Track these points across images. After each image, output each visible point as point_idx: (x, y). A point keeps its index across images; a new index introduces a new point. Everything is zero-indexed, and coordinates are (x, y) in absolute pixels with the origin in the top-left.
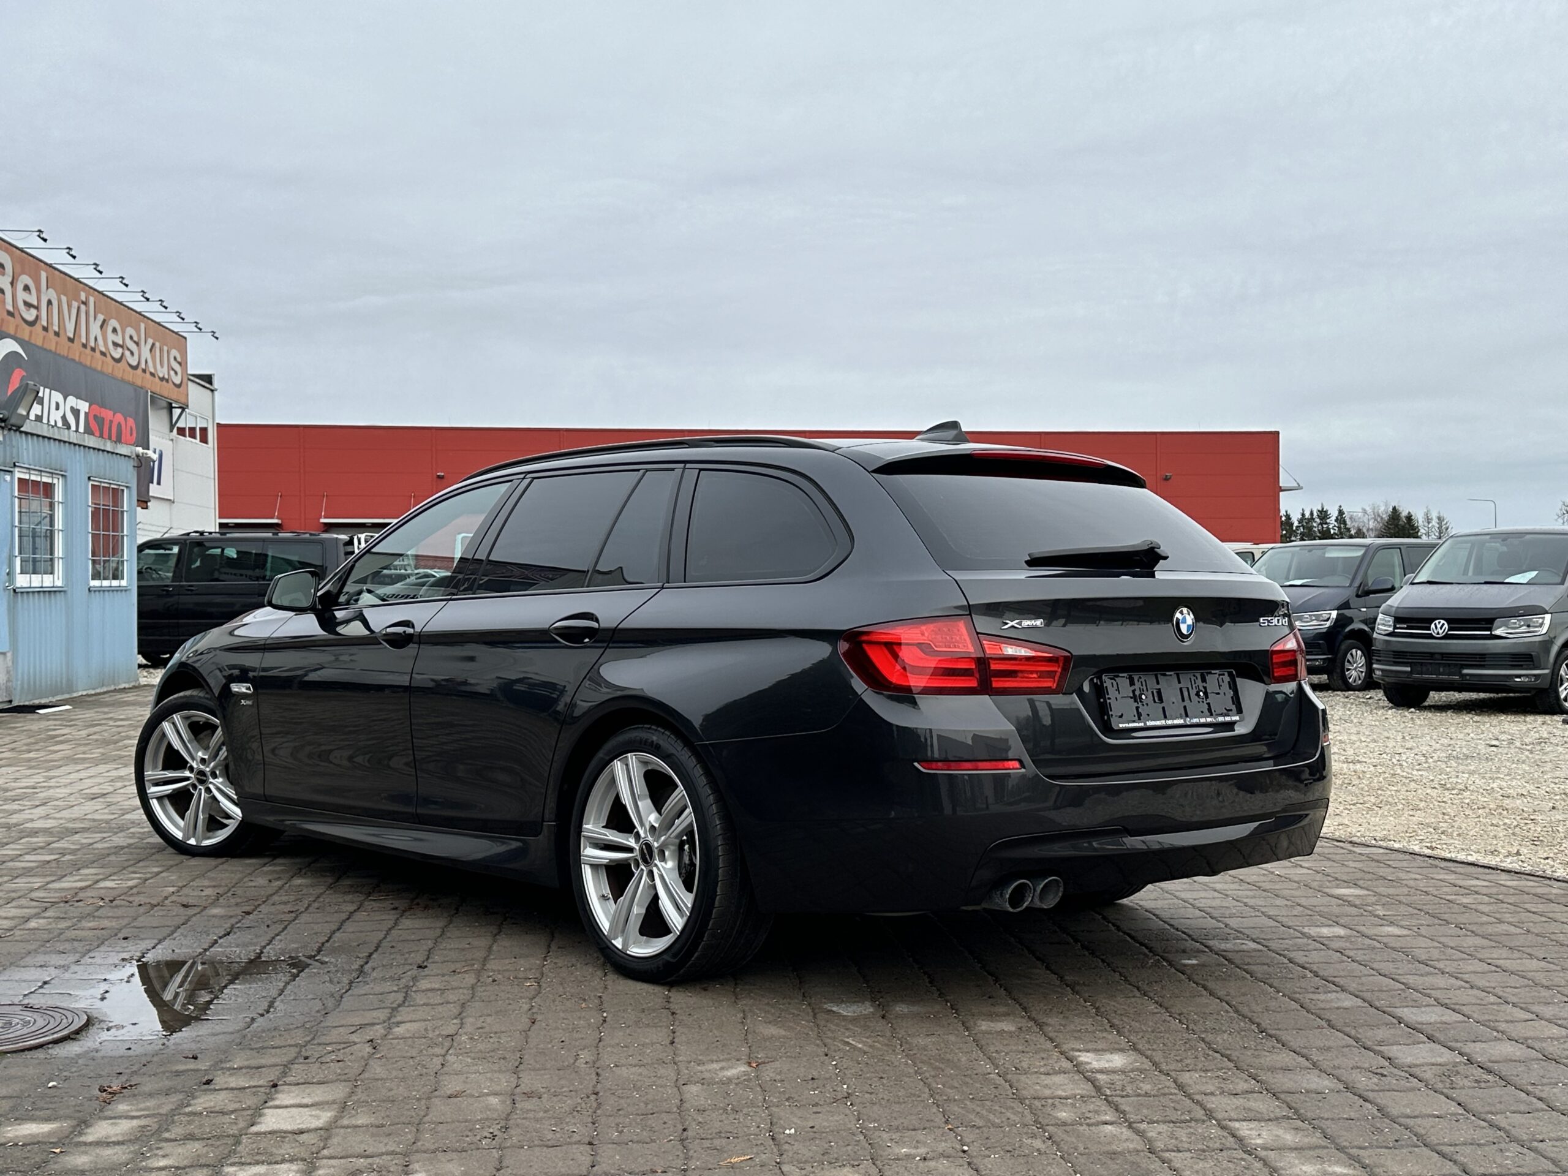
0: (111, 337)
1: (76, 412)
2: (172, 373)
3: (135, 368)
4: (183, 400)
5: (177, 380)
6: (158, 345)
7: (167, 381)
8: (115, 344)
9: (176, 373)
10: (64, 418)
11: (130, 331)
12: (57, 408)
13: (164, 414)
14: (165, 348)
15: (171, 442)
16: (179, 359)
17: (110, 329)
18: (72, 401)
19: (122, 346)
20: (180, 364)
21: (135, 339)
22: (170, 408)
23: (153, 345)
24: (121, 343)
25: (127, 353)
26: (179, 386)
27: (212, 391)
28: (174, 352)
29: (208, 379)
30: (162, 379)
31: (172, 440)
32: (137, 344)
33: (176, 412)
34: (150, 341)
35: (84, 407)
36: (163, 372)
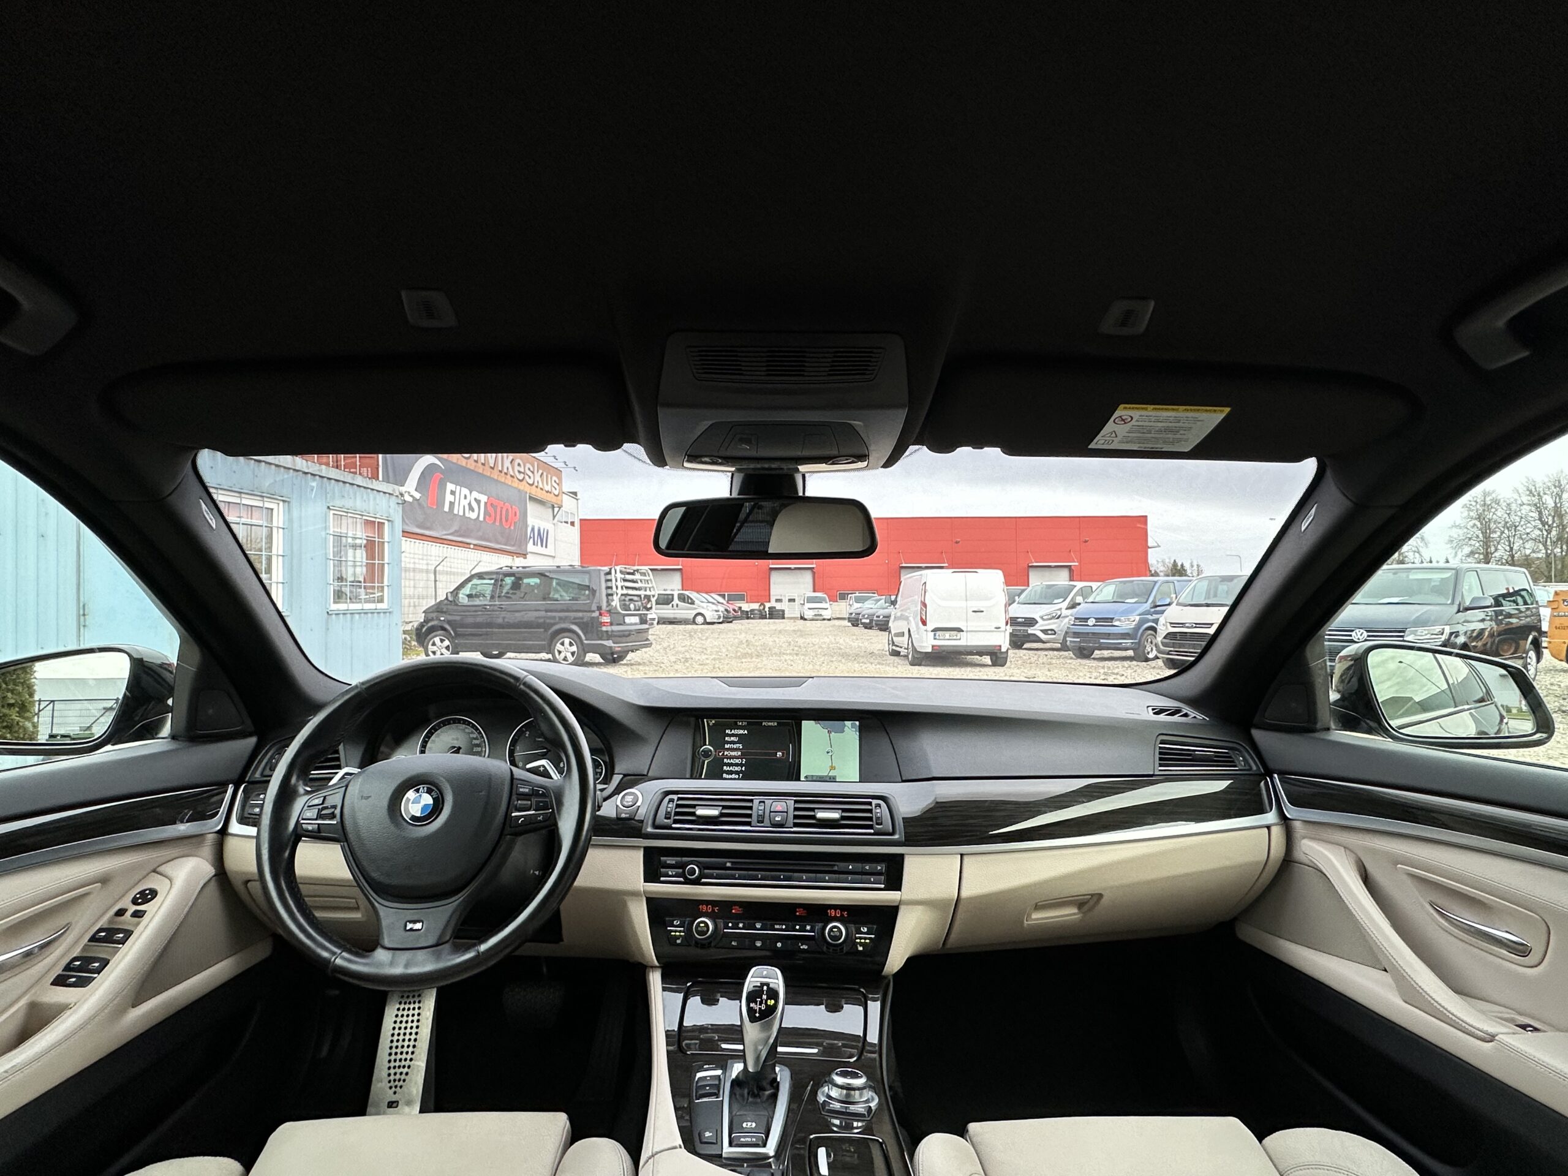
0: (517, 468)
1: (478, 502)
2: (553, 489)
3: (532, 485)
4: (559, 503)
5: (556, 493)
6: (545, 474)
7: (550, 493)
8: (520, 472)
9: (556, 489)
10: (470, 504)
11: (528, 465)
12: (465, 497)
13: (550, 510)
14: (549, 476)
15: (553, 526)
16: (557, 482)
17: (516, 464)
18: (475, 494)
19: (524, 473)
20: (558, 484)
21: (532, 469)
22: (553, 507)
23: (542, 474)
24: (523, 471)
25: (527, 477)
26: (557, 496)
27: (577, 500)
28: (554, 478)
29: (575, 494)
30: (547, 492)
31: (554, 524)
32: (533, 472)
33: (556, 510)
34: (540, 472)
35: (483, 498)
36: (548, 488)
